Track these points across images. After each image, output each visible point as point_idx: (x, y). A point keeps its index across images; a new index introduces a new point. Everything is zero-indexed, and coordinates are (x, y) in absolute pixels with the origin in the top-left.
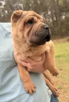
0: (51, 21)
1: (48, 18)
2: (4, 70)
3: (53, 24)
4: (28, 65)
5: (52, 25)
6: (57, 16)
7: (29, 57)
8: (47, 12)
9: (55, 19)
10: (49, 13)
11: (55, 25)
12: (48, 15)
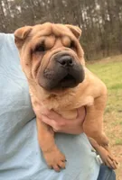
0: (101, 22)
1: (96, 17)
2: (13, 127)
3: (105, 27)
4: (53, 123)
5: (102, 30)
6: (112, 12)
7: (52, 110)
8: (95, 6)
9: (108, 19)
10: (98, 7)
11: (109, 29)
12: (95, 11)
